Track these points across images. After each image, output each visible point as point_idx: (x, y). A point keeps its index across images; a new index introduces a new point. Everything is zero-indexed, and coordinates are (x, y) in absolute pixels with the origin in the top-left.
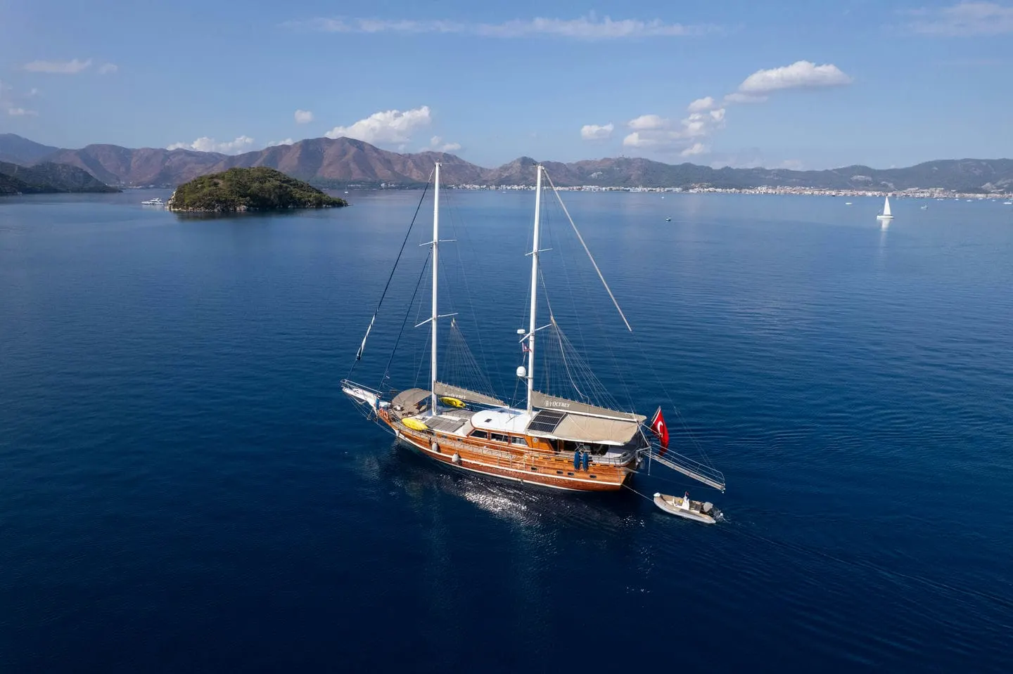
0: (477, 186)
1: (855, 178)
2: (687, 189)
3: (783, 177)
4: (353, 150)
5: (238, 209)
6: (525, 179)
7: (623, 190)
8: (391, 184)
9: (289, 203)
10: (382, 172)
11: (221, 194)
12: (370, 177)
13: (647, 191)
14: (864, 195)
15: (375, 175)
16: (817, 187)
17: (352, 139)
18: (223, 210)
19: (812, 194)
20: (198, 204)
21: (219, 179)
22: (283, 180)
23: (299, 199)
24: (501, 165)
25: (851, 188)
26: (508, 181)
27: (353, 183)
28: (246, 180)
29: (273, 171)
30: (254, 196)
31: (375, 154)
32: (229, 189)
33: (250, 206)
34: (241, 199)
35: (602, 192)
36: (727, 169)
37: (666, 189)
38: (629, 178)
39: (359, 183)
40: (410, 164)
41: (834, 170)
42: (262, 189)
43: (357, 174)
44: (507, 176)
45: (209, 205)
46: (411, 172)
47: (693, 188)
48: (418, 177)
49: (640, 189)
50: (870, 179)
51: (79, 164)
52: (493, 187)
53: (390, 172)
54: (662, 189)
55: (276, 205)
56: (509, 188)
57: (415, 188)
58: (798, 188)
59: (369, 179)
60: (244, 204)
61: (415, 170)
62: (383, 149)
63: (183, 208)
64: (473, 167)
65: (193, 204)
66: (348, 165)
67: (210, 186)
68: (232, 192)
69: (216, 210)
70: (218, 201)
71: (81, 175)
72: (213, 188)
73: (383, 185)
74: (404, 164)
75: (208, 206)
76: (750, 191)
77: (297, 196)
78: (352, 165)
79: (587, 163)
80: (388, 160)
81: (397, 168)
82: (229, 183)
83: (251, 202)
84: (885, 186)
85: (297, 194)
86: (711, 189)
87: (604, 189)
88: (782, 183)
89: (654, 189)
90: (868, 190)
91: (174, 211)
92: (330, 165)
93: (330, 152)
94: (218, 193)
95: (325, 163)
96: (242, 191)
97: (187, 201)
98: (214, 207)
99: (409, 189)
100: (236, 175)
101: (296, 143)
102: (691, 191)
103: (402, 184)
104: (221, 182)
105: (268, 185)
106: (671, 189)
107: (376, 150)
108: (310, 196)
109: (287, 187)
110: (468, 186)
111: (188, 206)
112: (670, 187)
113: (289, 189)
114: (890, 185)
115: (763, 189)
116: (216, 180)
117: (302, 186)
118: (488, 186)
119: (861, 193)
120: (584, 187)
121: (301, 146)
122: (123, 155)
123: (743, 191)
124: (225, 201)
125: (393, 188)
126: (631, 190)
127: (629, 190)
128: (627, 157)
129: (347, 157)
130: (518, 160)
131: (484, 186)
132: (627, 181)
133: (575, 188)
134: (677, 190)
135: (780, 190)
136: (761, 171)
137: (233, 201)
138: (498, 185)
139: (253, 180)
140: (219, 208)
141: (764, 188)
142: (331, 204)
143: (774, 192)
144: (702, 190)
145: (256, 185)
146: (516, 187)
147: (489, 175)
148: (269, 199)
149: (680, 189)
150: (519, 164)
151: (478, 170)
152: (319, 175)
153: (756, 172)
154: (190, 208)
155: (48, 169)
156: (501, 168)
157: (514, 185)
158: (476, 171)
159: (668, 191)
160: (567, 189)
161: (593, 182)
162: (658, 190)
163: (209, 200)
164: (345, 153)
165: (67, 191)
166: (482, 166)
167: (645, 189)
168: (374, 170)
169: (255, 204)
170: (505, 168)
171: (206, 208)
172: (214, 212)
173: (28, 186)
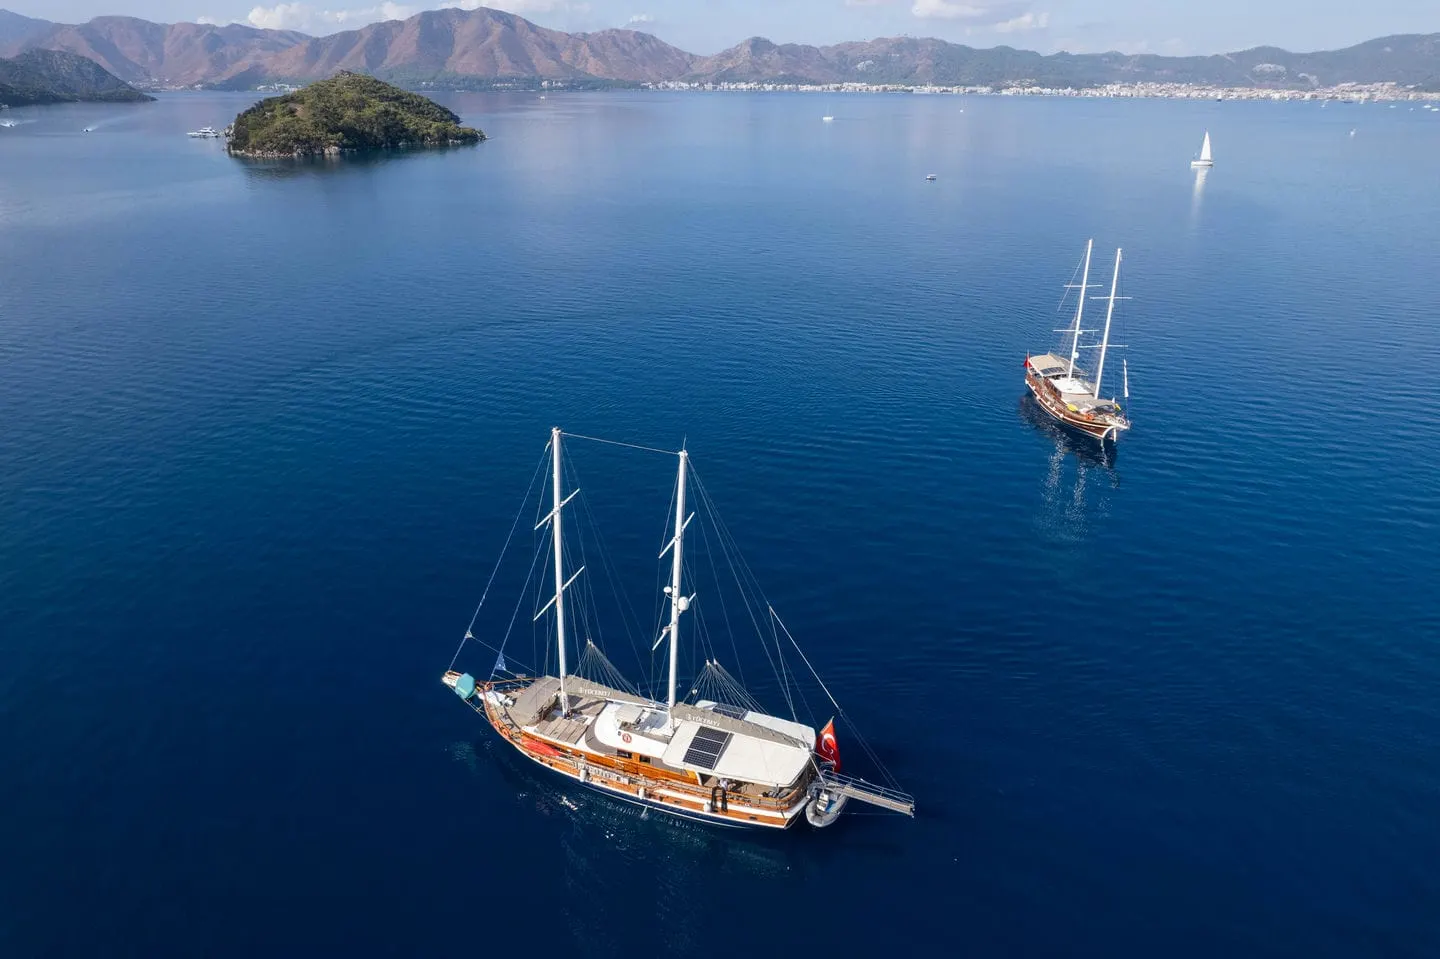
0: (685, 85)
1: (1258, 67)
2: (1000, 89)
3: (1150, 68)
4: (498, 29)
5: (326, 151)
6: (758, 72)
7: (903, 90)
8: (556, 82)
9: (400, 139)
10: (543, 63)
11: (301, 129)
12: (526, 72)
13: (938, 91)
14: (1268, 98)
15: (532, 67)
16: (1197, 82)
17: (495, 11)
18: (305, 154)
19: (1188, 96)
20: (268, 145)
21: (297, 102)
22: (390, 95)
23: (415, 132)
24: (720, 51)
25: (1251, 85)
26: (730, 76)
27: (500, 81)
28: (335, 104)
29: (376, 81)
30: (348, 132)
31: (532, 35)
32: (311, 121)
33: (343, 146)
34: (330, 136)
35: (871, 92)
36: (1063, 55)
37: (968, 89)
38: (912, 71)
39: (509, 80)
40: (584, 50)
41: (1228, 54)
42: (358, 119)
43: (506, 68)
44: (730, 69)
45: (285, 146)
46: (587, 62)
47: (1008, 88)
48: (597, 70)
49: (927, 89)
50: (1281, 68)
51: (86, 51)
52: (709, 86)
53: (554, 63)
54: (961, 90)
55: (382, 143)
56: (733, 87)
57: (594, 89)
58: (1169, 85)
59: (525, 75)
60: (335, 145)
61: (591, 59)
62: (544, 27)
63: (247, 151)
64: (680, 53)
65: (261, 145)
66: (492, 52)
67: (283, 115)
68: (316, 125)
69: (295, 154)
70: (297, 140)
71: (91, 69)
72: (288, 119)
73: (545, 84)
74: (575, 48)
75: (285, 148)
76: (1094, 92)
77: (412, 127)
78: (498, 53)
79: (851, 46)
80: (550, 44)
81: (566, 56)
82: (312, 112)
83: (345, 141)
84: (1305, 80)
85: (411, 122)
86: (1035, 89)
87: (874, 88)
88: (1146, 78)
89: (949, 89)
90: (1276, 88)
91: (236, 156)
92: (464, 52)
93: (464, 33)
94: (297, 127)
95: (458, 50)
96: (331, 122)
97: (253, 141)
98: (291, 150)
99: (584, 90)
100: (320, 96)
101: (412, 17)
102: (1004, 92)
103: (572, 81)
104: (299, 108)
105: (367, 112)
106: (973, 89)
107: (532, 28)
108: (430, 126)
109: (395, 114)
110: (671, 85)
111: (254, 148)
112: (974, 85)
113: (398, 117)
114: (1313, 79)
115: (1113, 89)
116: (292, 105)
117: (420, 105)
118: (701, 85)
119: (1263, 93)
120: (845, 84)
121: (419, 22)
122: (150, 34)
123: (1084, 92)
124: (306, 141)
125: (561, 88)
126: (916, 90)
127: (912, 90)
128: (913, 37)
129: (490, 39)
130: (747, 42)
131: (696, 84)
132: (909, 76)
133: (832, 86)
134: (985, 90)
135: (1140, 90)
136: (1117, 58)
137: (319, 139)
138: (717, 82)
139: (345, 104)
140: (299, 151)
141: (1115, 87)
142: (461, 138)
143: (1129, 95)
144: (1021, 91)
145: (350, 113)
146: (743, 86)
147: (704, 66)
148: (370, 134)
149: (988, 88)
150: (747, 49)
151: (686, 57)
152: (449, 68)
153: (1107, 59)
154: (258, 152)
155: (40, 59)
156: (722, 55)
157: (739, 81)
158: (683, 59)
159: (971, 92)
160: (818, 88)
161: (861, 77)
162: (955, 90)
163: (284, 138)
164: (485, 33)
165: (72, 100)
166: (693, 53)
167: (936, 88)
168: (530, 59)
169: (350, 143)
170: (728, 55)
171: (281, 152)
172: (292, 159)
173: (15, 93)
